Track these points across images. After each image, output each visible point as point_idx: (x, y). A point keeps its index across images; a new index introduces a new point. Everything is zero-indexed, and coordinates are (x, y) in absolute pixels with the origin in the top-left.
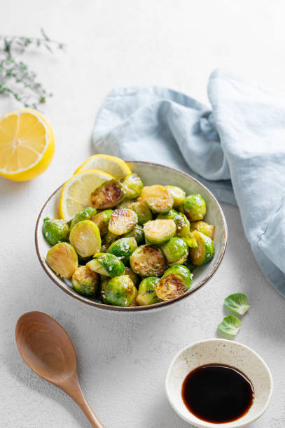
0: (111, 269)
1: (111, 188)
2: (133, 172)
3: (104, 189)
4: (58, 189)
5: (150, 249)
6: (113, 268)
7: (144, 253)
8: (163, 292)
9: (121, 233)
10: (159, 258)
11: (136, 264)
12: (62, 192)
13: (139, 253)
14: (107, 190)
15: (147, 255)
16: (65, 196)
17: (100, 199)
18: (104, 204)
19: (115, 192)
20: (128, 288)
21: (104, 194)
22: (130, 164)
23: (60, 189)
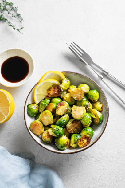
0: (58, 135)
1: (56, 88)
2: (66, 77)
3: (53, 88)
4: (32, 89)
5: (75, 122)
6: (59, 135)
7: (72, 124)
8: (81, 144)
9: (62, 115)
10: (79, 125)
11: (69, 129)
12: (34, 90)
13: (70, 124)
14: (54, 88)
15: (74, 124)
16: (36, 93)
17: (52, 92)
18: (53, 95)
19: (58, 89)
20: (66, 143)
21: (53, 90)
22: (63, 73)
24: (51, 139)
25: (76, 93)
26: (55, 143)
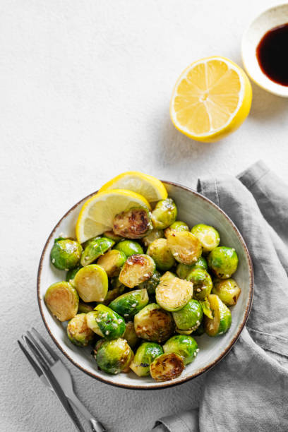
0: (107, 333)
1: (138, 216)
2: (169, 197)
3: (130, 215)
4: (79, 203)
5: (158, 313)
6: (110, 333)
7: (151, 316)
8: (157, 372)
9: (131, 286)
10: (166, 323)
11: (139, 327)
12: (81, 208)
13: (144, 316)
14: (133, 217)
15: (155, 317)
16: (84, 215)
17: (124, 224)
18: (126, 232)
19: (141, 222)
20: (122, 358)
21: (130, 221)
22: (167, 185)
23: (81, 204)
24: (87, 338)
25: (183, 245)
26: (96, 352)
